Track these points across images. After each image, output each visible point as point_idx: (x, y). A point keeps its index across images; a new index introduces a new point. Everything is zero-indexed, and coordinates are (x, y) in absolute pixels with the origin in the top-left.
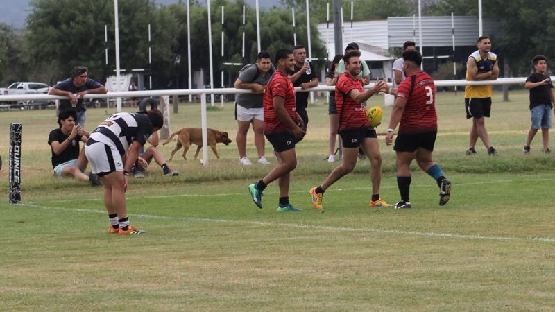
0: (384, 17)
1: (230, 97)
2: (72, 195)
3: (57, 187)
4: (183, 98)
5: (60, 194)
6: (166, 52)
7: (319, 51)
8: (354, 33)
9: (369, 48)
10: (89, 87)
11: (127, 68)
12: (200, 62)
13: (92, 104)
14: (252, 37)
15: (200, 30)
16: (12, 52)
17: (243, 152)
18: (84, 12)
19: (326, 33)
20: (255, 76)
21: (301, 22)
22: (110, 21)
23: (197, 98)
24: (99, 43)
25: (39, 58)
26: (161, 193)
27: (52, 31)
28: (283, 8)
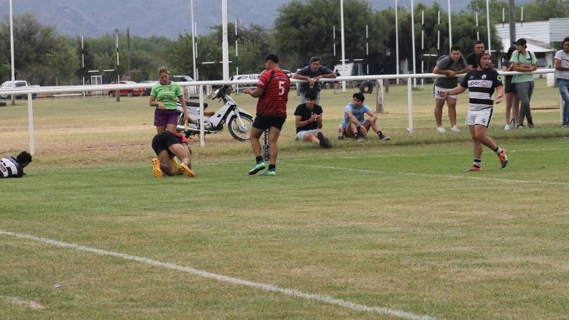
0: (546, 19)
1: (429, 81)
2: (310, 154)
3: (299, 149)
4: (393, 81)
5: (301, 154)
6: (380, 46)
7: (497, 45)
8: (523, 31)
9: (534, 42)
10: (323, 72)
11: (350, 58)
12: (406, 54)
13: (324, 86)
14: (445, 34)
15: (405, 30)
16: (264, 46)
17: (439, 122)
18: (319, 16)
19: (503, 32)
20: (449, 65)
21: (483, 23)
22: (337, 23)
23: (404, 82)
24: (329, 39)
25: (284, 51)
26: (377, 153)
27: (294, 31)
28: (469, 12)
